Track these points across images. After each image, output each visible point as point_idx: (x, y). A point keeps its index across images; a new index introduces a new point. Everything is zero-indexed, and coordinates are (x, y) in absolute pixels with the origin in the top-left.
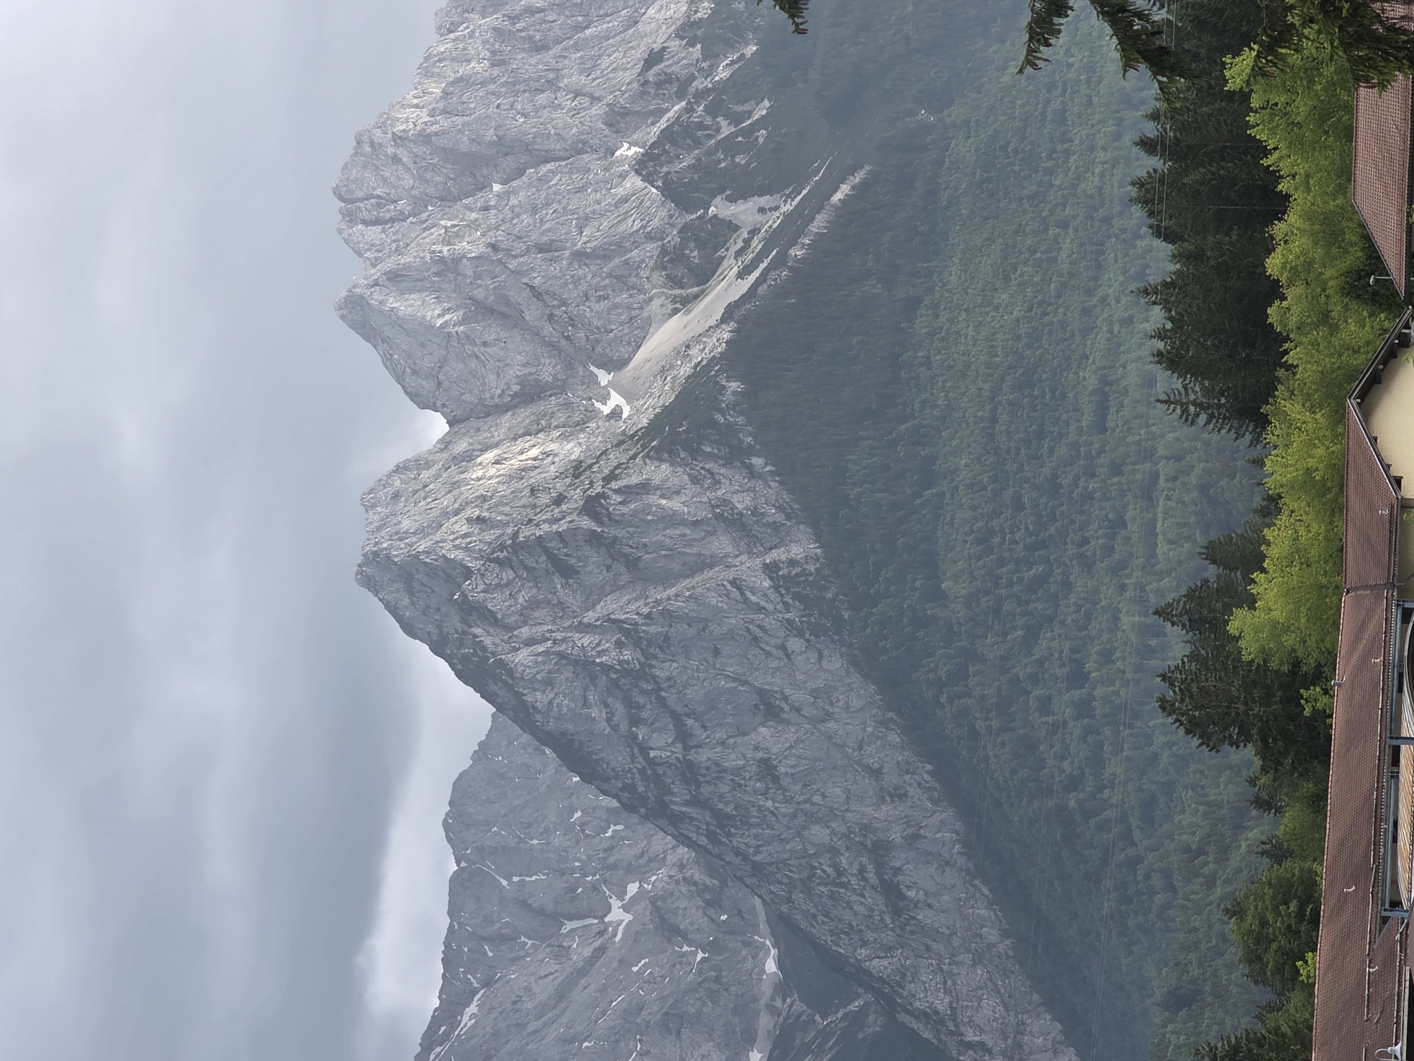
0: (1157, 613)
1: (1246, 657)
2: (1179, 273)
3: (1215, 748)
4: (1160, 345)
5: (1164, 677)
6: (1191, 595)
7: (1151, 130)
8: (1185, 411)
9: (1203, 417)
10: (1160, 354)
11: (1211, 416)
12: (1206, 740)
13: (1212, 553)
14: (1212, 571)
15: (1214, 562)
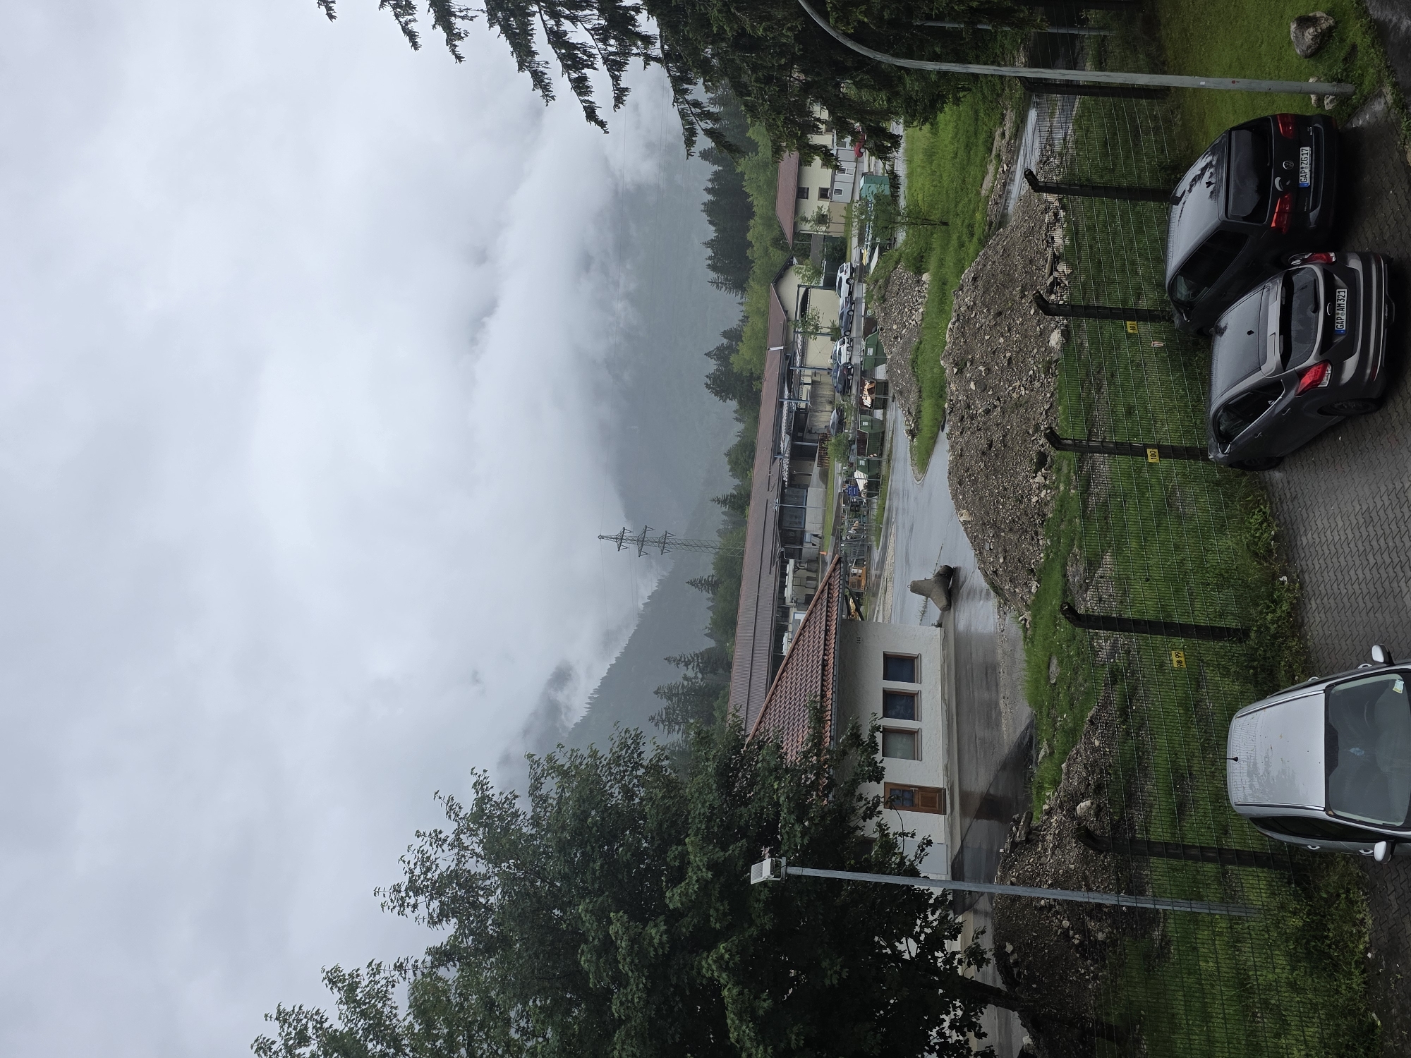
0: (706, 354)
1: (735, 371)
2: (717, 236)
3: (725, 401)
4: (710, 262)
5: (707, 376)
6: (718, 348)
7: (710, 185)
8: (718, 286)
9: (724, 288)
10: (709, 265)
11: (726, 288)
12: (721, 397)
13: (726, 334)
14: (725, 341)
15: (725, 337)
